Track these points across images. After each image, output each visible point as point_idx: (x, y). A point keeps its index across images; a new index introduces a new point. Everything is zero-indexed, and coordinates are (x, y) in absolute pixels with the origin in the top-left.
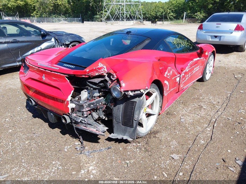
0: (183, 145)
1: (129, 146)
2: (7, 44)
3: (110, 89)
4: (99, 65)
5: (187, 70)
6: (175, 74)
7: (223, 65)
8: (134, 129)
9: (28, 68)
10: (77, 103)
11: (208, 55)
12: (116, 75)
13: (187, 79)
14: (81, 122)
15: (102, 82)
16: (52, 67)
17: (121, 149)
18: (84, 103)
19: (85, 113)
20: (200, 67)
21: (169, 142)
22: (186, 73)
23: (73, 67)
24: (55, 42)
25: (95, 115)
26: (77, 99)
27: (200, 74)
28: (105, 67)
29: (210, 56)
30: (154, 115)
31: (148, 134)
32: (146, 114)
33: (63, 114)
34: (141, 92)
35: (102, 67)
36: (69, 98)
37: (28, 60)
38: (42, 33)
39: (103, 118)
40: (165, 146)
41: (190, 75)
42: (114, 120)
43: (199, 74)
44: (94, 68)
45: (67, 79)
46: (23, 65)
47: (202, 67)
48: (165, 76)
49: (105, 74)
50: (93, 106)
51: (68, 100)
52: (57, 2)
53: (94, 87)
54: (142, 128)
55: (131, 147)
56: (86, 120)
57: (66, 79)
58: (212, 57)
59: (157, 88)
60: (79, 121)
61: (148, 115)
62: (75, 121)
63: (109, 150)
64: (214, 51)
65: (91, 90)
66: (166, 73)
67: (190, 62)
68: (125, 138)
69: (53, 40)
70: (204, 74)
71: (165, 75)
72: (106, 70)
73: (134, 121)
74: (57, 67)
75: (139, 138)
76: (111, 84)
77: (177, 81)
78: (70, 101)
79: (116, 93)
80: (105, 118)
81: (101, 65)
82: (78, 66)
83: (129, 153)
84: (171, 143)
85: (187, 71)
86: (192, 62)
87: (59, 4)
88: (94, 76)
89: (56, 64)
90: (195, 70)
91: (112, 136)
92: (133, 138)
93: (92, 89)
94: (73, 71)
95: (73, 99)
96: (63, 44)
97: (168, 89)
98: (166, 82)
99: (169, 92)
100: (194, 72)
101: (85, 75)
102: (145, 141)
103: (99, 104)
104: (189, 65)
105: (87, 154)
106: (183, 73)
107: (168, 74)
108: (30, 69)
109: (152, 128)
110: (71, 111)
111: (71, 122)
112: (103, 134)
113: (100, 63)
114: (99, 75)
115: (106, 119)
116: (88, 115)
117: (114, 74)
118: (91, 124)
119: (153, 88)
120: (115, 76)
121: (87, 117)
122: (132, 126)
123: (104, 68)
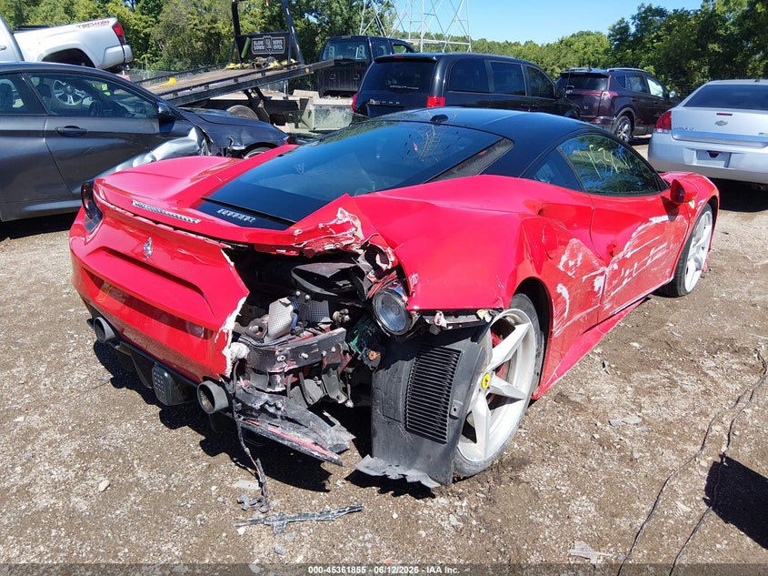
0: (616, 516)
1: (425, 507)
2: (46, 137)
3: (370, 300)
4: (339, 215)
5: (628, 251)
6: (592, 264)
7: (737, 246)
8: (445, 449)
9: (101, 216)
10: (254, 343)
11: (695, 211)
12: (395, 254)
13: (624, 283)
14: (263, 409)
15: (343, 274)
16: (179, 216)
17: (395, 516)
18: (279, 344)
19: (278, 378)
20: (668, 247)
21: (563, 501)
22: (623, 263)
23: (248, 218)
24: (200, 141)
25: (314, 390)
26: (253, 328)
27: (668, 270)
28: (358, 223)
29: (703, 213)
30: (513, 400)
31: (490, 468)
32: (490, 395)
33: (205, 379)
34: (478, 317)
35: (348, 222)
36: (230, 324)
37: (101, 188)
38: (160, 110)
39: (340, 402)
40: (551, 516)
41: (637, 269)
42: (377, 412)
43: (665, 269)
44: (321, 225)
45: (227, 258)
46: (87, 206)
47: (675, 247)
48: (561, 266)
49: (355, 248)
50: (306, 356)
51: (226, 331)
52: (218, 27)
53: (317, 290)
54: (473, 444)
55: (432, 512)
56: (280, 405)
57: (225, 255)
58: (706, 218)
59: (532, 307)
60: (257, 406)
61: (496, 401)
62: (244, 405)
63: (355, 515)
64: (714, 197)
65: (306, 301)
66: (564, 258)
67: (640, 228)
68: (413, 475)
69: (193, 135)
70: (680, 269)
71: (562, 264)
72: (360, 234)
73: (448, 419)
74: (194, 217)
75: (459, 480)
76: (376, 283)
77: (596, 289)
78: (231, 332)
79: (392, 316)
80: (346, 402)
81: (345, 217)
82: (265, 216)
83: (423, 533)
84: (574, 506)
85: (628, 256)
86: (643, 230)
87: (223, 32)
88: (319, 252)
89: (193, 207)
90: (654, 255)
91: (367, 467)
92: (442, 480)
93: (308, 297)
94: (248, 233)
95: (242, 330)
96: (225, 149)
97: (566, 314)
98: (562, 289)
99: (568, 323)
100: (649, 262)
101: (289, 248)
102: (482, 492)
103: (328, 350)
104: (634, 235)
105: (275, 524)
106: (613, 263)
107: (571, 263)
108: (108, 219)
109: (504, 448)
110: (233, 369)
111: (229, 409)
112: (336, 457)
113: (340, 209)
114: (337, 249)
115: (350, 404)
116: (289, 385)
117: (389, 250)
118: (297, 418)
119: (517, 307)
120: (392, 259)
121: (284, 393)
122: (438, 437)
123: (354, 226)
